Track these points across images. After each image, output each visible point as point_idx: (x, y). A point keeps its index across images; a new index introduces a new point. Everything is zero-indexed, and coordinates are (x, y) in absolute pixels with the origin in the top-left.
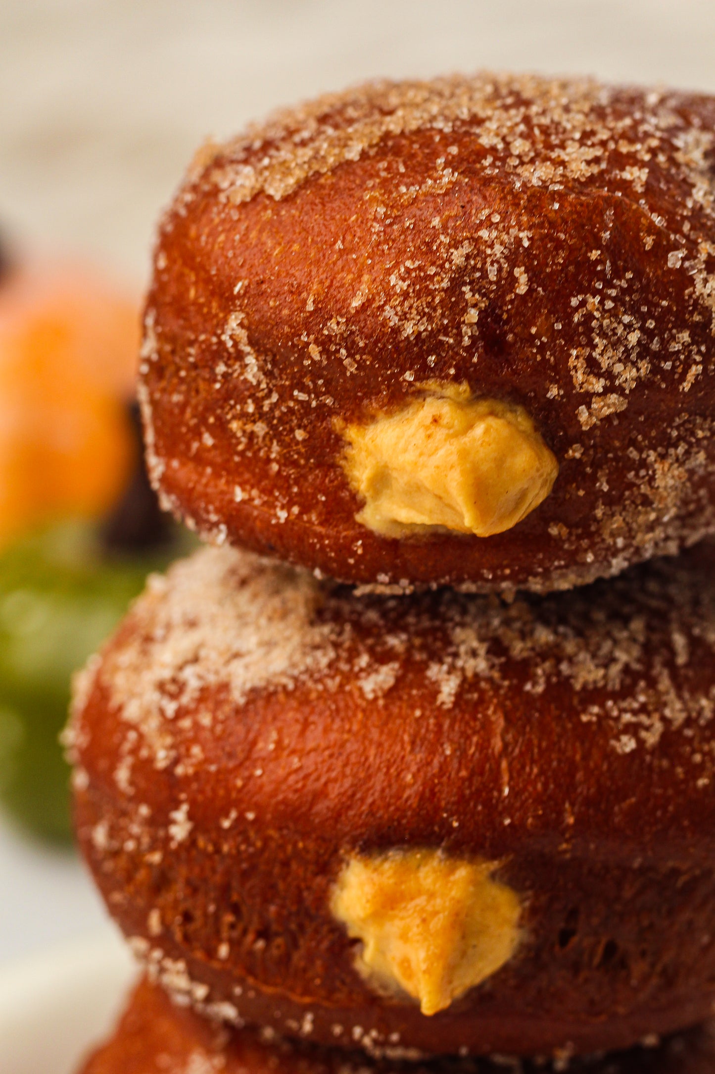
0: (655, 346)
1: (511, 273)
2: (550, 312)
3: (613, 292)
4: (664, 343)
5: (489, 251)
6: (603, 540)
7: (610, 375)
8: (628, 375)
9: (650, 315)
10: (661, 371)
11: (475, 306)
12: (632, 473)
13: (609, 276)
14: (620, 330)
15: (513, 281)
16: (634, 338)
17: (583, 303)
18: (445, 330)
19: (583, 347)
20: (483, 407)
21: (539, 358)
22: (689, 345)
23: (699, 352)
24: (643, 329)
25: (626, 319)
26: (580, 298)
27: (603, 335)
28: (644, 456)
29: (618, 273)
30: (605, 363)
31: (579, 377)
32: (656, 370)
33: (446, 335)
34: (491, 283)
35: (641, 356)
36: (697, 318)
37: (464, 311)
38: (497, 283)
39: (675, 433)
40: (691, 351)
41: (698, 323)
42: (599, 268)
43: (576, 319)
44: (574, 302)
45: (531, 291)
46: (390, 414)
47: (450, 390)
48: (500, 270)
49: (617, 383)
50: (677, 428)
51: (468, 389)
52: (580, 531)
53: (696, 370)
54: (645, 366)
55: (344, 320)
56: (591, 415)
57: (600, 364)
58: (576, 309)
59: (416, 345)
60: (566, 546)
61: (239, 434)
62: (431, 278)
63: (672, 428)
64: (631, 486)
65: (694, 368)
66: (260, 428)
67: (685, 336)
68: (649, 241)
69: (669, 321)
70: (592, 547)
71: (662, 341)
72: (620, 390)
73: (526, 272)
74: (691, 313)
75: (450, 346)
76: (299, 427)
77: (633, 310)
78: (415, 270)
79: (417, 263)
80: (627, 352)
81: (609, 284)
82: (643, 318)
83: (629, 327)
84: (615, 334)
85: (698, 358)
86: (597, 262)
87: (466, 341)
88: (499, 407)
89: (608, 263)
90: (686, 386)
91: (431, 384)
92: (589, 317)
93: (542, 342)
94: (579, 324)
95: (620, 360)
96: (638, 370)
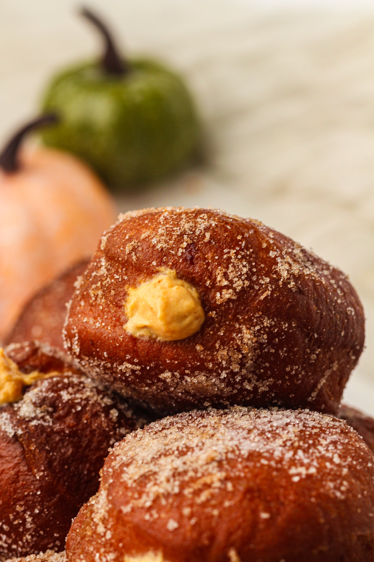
0: (254, 278)
1: (204, 234)
2: (215, 252)
3: (243, 253)
4: (258, 279)
5: (199, 226)
6: (218, 359)
7: (231, 282)
8: (238, 285)
9: (255, 267)
10: (253, 288)
11: (187, 242)
12: (235, 334)
13: (243, 247)
14: (241, 266)
15: (204, 236)
16: (245, 270)
17: (229, 253)
18: (172, 248)
19: (224, 268)
20: (180, 282)
21: (205, 266)
22: (268, 284)
23: (271, 287)
24: (250, 270)
25: (245, 263)
26: (228, 250)
27: (234, 266)
28: (241, 327)
29: (247, 248)
30: (231, 276)
31: (219, 278)
32: (251, 287)
33: (172, 250)
34: (196, 236)
35: (246, 279)
36: (275, 276)
37: (182, 243)
38: (198, 236)
39: (255, 320)
40: (268, 286)
41: (274, 278)
42: (240, 243)
43: (224, 257)
44: (226, 251)
45: (209, 242)
46: (145, 281)
47: (168, 271)
48: (200, 233)
49: (234, 286)
50: (257, 318)
51: (175, 273)
52: (209, 352)
53: (268, 293)
54: (247, 283)
55: (137, 241)
56: (221, 298)
57: (228, 276)
58: (226, 254)
59: (160, 252)
60: (202, 356)
61: (92, 295)
62: (174, 231)
63: (255, 317)
64: (233, 339)
65: (267, 291)
66: (100, 293)
67: (268, 280)
68: (265, 245)
69: (263, 272)
70: (212, 360)
71: (258, 278)
72: (235, 289)
73: (211, 236)
74: (273, 274)
75: (173, 255)
76: (114, 290)
77: (250, 262)
78: (169, 228)
79: (171, 226)
80: (241, 275)
81: (242, 250)
82: (252, 267)
83: (244, 266)
84: (238, 268)
85: (270, 289)
86: (240, 241)
87: (180, 254)
88: (186, 285)
89: (244, 242)
90: (262, 298)
91: (162, 268)
92: (230, 258)
93: (208, 262)
94: (225, 259)
95: (237, 277)
96: (244, 284)
